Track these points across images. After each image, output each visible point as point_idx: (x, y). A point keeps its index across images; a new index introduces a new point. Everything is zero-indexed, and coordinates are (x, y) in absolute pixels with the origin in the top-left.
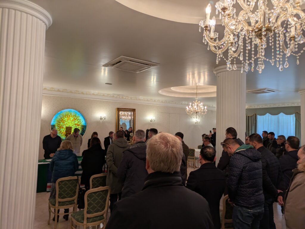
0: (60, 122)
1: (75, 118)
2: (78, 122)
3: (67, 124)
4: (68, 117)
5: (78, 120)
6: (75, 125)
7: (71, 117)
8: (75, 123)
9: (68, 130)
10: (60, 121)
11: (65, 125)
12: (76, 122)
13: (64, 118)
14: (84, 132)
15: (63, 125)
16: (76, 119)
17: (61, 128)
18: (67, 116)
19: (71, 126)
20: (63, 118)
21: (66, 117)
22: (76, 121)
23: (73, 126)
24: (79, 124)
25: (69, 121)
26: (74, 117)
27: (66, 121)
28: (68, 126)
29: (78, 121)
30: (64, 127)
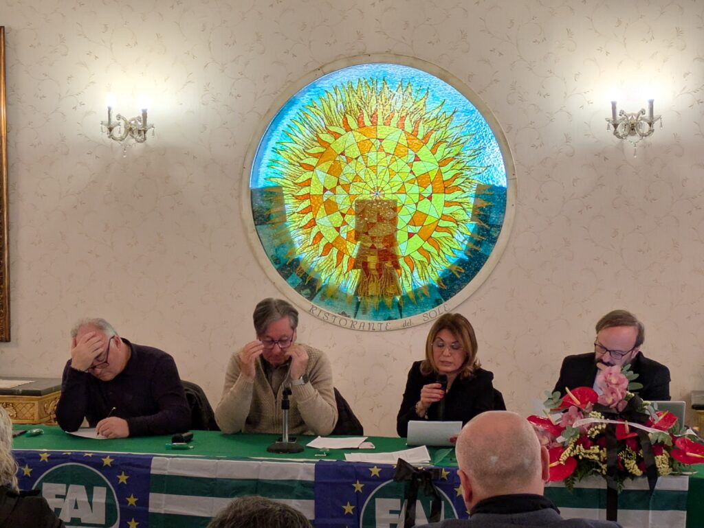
4: (361, 125)
11: (346, 187)
12: (429, 163)
13: (337, 136)
15: (333, 190)
16: (424, 141)
17: (322, 211)
18: (359, 120)
19: (389, 197)
20: (328, 138)
23: (402, 190)
25: (373, 156)
26: (408, 127)
28: (367, 196)
29: (439, 156)
30: (342, 199)
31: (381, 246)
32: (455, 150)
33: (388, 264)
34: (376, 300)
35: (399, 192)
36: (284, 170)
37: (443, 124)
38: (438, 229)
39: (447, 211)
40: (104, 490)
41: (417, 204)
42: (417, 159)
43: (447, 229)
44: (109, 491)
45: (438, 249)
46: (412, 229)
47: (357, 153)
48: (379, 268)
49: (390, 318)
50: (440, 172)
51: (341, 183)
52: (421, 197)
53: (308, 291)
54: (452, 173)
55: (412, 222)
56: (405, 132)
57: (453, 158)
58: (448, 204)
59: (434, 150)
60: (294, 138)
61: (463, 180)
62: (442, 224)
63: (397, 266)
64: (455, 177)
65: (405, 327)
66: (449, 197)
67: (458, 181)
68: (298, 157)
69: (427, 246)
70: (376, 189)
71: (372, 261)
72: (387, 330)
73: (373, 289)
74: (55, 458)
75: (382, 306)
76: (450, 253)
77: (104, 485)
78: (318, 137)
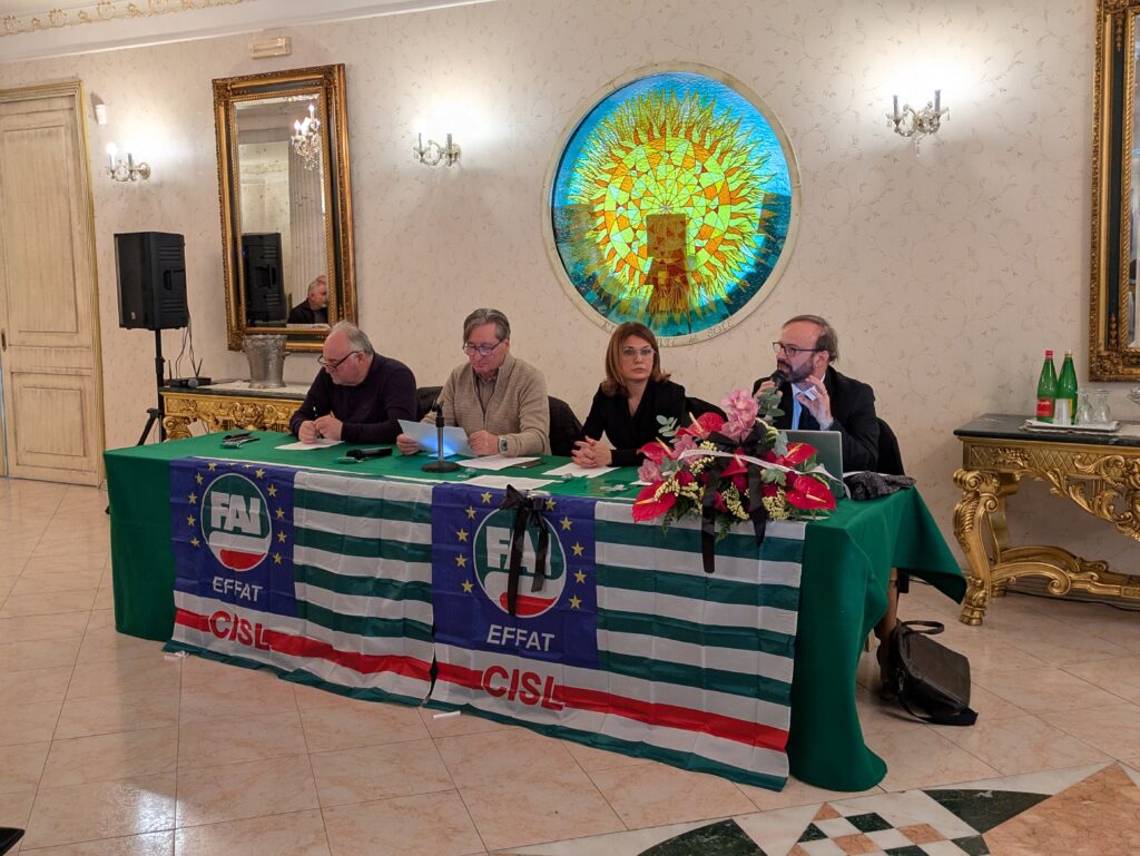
0: (606, 185)
1: (701, 144)
2: (729, 173)
3: (647, 193)
4: (651, 138)
5: (723, 153)
6: (701, 202)
7: (675, 135)
8: (706, 180)
9: (660, 240)
10: (606, 177)
11: (637, 203)
12: (715, 175)
13: (628, 150)
14: (777, 252)
15: (625, 206)
16: (711, 151)
17: (615, 228)
18: (650, 133)
19: (677, 211)
20: (620, 153)
21: (639, 143)
22: (711, 163)
23: (690, 204)
24: (732, 187)
25: (662, 170)
26: (696, 137)
27: (640, 175)
28: (656, 211)
29: (725, 166)
30: (634, 215)
31: (670, 261)
32: (742, 158)
33: (678, 279)
34: (666, 316)
35: (687, 205)
36: (581, 187)
37: (729, 133)
38: (724, 242)
39: (733, 223)
40: (258, 500)
41: (703, 217)
42: (704, 170)
43: (733, 242)
44: (262, 502)
45: (724, 263)
46: (699, 243)
47: (648, 167)
48: (669, 284)
49: (679, 334)
50: (726, 184)
51: (633, 198)
52: (708, 210)
53: (604, 307)
54: (738, 184)
55: (700, 236)
56: (693, 144)
57: (738, 168)
58: (734, 216)
59: (720, 161)
60: (590, 155)
61: (748, 190)
62: (729, 236)
63: (685, 282)
64: (741, 187)
65: (692, 343)
66: (735, 209)
67: (744, 192)
68: (593, 173)
69: (713, 260)
70: (666, 204)
71: (662, 276)
72: (674, 346)
73: (664, 305)
74: (222, 468)
75: (671, 321)
76: (735, 267)
77: (259, 496)
78: (611, 152)
